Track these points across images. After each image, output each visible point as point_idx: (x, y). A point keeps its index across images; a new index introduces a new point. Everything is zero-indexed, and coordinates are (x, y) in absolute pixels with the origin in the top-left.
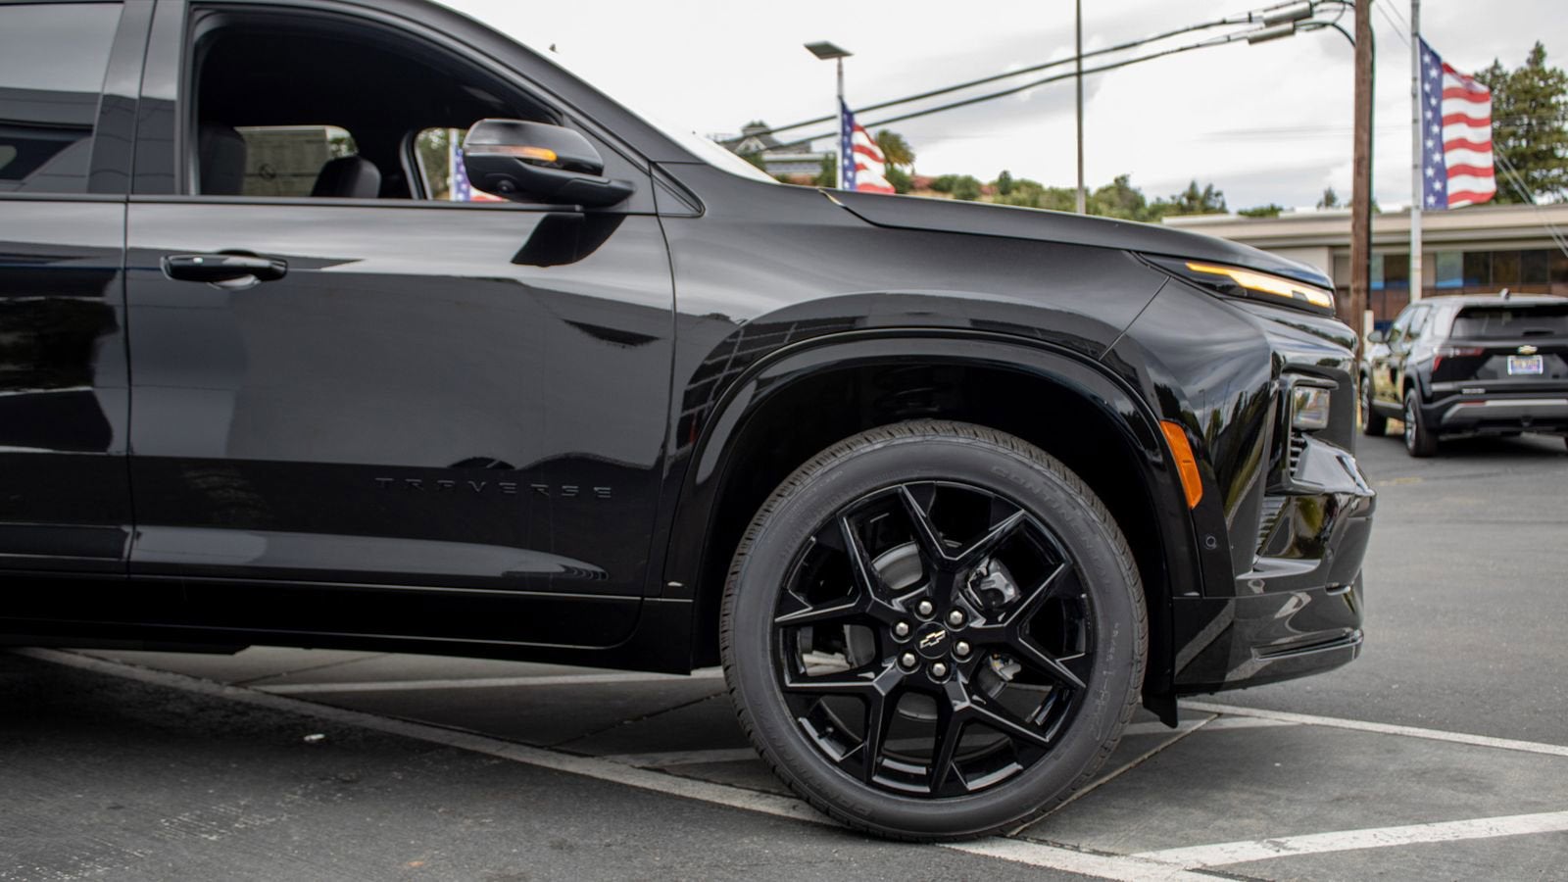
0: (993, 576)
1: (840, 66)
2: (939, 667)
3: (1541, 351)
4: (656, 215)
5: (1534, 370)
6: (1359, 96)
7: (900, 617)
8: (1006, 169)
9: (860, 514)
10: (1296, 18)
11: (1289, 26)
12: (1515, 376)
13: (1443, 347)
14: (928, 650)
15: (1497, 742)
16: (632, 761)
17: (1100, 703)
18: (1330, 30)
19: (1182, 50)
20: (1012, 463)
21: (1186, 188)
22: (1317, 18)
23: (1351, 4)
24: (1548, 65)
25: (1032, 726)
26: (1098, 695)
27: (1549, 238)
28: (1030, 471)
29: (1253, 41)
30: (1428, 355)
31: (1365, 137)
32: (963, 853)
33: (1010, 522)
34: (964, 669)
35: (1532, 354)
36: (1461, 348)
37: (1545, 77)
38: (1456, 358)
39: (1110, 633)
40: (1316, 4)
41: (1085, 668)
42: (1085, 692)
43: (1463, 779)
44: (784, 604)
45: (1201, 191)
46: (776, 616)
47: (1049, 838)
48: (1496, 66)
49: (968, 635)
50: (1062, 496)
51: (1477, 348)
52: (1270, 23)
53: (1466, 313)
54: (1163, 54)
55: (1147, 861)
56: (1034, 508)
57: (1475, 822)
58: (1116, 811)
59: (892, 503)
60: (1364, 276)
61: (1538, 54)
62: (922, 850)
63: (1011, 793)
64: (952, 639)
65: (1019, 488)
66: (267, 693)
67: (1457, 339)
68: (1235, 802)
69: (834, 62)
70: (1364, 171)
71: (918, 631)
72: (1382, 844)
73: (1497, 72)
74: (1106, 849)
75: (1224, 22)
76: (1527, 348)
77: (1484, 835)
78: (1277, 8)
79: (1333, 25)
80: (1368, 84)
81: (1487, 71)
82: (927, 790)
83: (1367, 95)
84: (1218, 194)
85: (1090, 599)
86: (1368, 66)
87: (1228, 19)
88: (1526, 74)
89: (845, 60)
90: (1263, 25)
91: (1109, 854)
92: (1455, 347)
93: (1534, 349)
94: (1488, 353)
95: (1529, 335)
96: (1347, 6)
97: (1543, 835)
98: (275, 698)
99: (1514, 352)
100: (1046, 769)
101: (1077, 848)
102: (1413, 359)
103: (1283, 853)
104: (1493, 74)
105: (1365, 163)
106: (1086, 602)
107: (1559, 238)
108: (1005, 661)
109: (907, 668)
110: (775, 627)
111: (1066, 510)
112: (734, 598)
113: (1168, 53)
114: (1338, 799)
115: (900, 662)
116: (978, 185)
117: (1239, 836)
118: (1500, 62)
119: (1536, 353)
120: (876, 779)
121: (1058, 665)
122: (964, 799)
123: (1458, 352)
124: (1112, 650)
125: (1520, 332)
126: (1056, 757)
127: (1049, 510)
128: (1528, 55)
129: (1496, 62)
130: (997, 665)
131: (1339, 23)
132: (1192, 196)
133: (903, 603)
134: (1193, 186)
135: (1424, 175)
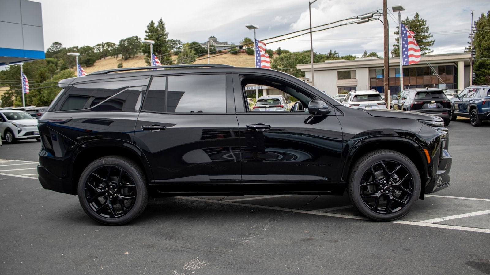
0: (395, 176)
1: (254, 31)
2: (387, 192)
3: (436, 102)
4: (336, 115)
5: (434, 107)
6: (385, 37)
7: (381, 184)
8: (280, 47)
9: (374, 167)
10: (369, 17)
11: (368, 19)
12: (430, 108)
13: (413, 102)
14: (386, 189)
15: (467, 198)
16: (319, 211)
17: (415, 196)
18: (377, 20)
19: (340, 25)
20: (400, 157)
21: (329, 52)
22: (374, 17)
23: (382, 14)
24: (420, 19)
25: (403, 201)
26: (414, 195)
27: (426, 64)
28: (402, 158)
29: (358, 23)
30: (410, 103)
31: (387, 47)
32: (393, 223)
33: (399, 167)
34: (391, 192)
35: (434, 103)
36: (417, 102)
37: (419, 21)
38: (416, 104)
39: (416, 185)
40: (374, 14)
41: (412, 191)
42: (412, 195)
43: (465, 206)
44: (362, 183)
45: (333, 53)
46: (360, 185)
47: (405, 220)
48: (407, 19)
49: (393, 186)
50: (408, 162)
51: (421, 102)
52: (363, 19)
53: (418, 93)
54: (336, 26)
55: (424, 222)
56: (403, 164)
57: (472, 213)
58: (412, 214)
59: (380, 165)
60: (388, 81)
61: (417, 15)
62: (386, 223)
63: (400, 212)
64: (389, 187)
65: (401, 161)
66: (229, 202)
67: (416, 100)
68: (430, 212)
69: (253, 30)
70: (387, 55)
71: (384, 186)
72: (459, 217)
73: (408, 20)
74: (416, 221)
75: (351, 18)
76: (433, 102)
77: (475, 215)
78: (364, 15)
79: (378, 19)
80: (387, 34)
81: (405, 20)
82: (386, 213)
83: (387, 36)
84: (337, 54)
85: (413, 179)
86: (387, 29)
87: (352, 18)
88: (414, 21)
89: (256, 29)
90: (361, 19)
91: (417, 222)
92: (416, 102)
93: (434, 102)
94: (424, 103)
95: (433, 98)
96: (381, 15)
97: (484, 214)
98: (232, 203)
99: (430, 102)
100: (406, 208)
101: (410, 221)
102: (405, 104)
103: (445, 220)
104: (407, 21)
105: (387, 53)
106: (412, 180)
107: (429, 64)
108: (397, 190)
109: (382, 192)
110: (360, 186)
111: (409, 164)
112: (353, 182)
113: (337, 26)
114: (447, 210)
115: (381, 191)
116: (272, 51)
117: (435, 217)
118: (408, 18)
119: (435, 103)
120: (377, 211)
121: (407, 190)
122: (392, 214)
123: (417, 103)
124: (416, 188)
125: (431, 98)
126: (407, 206)
127: (406, 165)
128: (414, 15)
129: (407, 18)
130: (396, 191)
131: (379, 19)
132: (330, 54)
133: (381, 181)
134: (331, 51)
135: (403, 57)
